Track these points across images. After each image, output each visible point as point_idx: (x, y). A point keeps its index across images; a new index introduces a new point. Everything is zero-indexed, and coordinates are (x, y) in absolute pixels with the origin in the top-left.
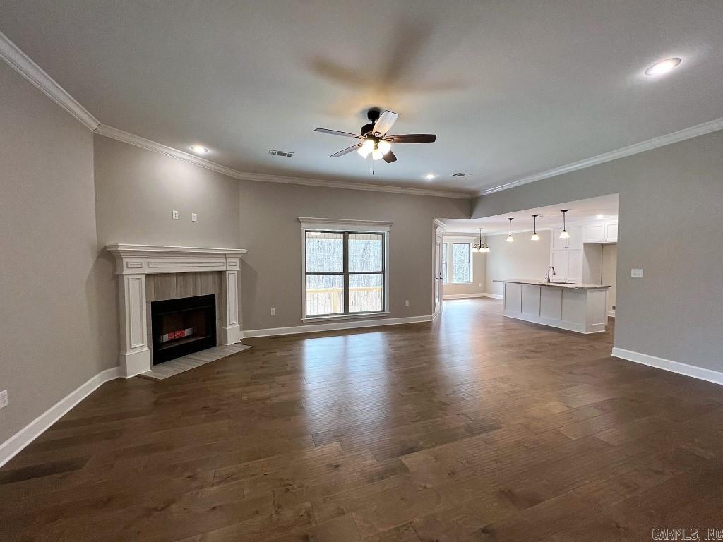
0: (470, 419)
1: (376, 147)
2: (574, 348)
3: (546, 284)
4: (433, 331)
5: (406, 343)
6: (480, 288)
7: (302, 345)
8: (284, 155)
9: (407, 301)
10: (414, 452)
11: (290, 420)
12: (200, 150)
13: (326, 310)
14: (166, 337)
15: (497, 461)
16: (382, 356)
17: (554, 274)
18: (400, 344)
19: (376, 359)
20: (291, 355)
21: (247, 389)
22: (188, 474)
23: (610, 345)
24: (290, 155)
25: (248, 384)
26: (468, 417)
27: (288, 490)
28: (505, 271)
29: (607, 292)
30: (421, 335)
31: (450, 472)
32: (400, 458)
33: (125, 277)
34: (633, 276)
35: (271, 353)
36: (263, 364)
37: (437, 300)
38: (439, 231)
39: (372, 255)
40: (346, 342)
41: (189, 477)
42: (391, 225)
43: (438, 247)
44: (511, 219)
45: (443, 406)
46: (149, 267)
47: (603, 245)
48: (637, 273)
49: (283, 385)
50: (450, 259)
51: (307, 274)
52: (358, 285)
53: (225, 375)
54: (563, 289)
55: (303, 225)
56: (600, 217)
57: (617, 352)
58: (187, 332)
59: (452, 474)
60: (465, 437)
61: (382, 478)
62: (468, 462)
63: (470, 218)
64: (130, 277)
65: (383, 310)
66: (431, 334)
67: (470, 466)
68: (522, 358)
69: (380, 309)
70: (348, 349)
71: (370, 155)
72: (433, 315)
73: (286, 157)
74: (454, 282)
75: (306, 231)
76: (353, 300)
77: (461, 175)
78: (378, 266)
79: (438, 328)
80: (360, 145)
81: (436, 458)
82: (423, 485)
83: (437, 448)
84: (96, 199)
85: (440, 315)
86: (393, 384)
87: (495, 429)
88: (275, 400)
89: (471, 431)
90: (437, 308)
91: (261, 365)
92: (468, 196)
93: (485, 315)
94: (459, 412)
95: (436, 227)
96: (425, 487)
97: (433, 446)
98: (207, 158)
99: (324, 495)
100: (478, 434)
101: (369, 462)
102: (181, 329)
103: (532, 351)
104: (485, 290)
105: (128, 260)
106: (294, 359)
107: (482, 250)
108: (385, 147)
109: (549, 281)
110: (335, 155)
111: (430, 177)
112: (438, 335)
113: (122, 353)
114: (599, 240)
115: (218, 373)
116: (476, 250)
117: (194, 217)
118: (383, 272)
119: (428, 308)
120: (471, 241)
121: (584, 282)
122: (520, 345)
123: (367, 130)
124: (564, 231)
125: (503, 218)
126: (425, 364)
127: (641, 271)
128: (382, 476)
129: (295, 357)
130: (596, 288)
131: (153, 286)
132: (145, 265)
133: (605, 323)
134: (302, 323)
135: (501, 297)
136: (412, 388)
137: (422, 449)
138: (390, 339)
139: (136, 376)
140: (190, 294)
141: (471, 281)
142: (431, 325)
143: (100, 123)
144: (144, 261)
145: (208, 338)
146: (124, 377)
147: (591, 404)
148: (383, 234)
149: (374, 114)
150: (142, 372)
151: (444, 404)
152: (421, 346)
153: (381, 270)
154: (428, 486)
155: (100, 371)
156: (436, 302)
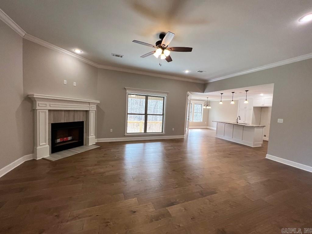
0: (202, 187)
1: (163, 53)
2: (248, 153)
3: (236, 124)
4: (184, 143)
5: (172, 148)
6: (205, 124)
7: (124, 147)
8: (119, 56)
9: (173, 129)
10: (174, 205)
11: (113, 185)
12: (78, 51)
13: (137, 131)
14: (58, 141)
15: (216, 212)
16: (161, 154)
17: (240, 119)
18: (169, 148)
19: (158, 155)
20: (118, 151)
21: (95, 167)
22: (55, 214)
23: (265, 153)
24: (121, 57)
25: (96, 165)
26: (201, 187)
27: (107, 225)
28: (217, 117)
29: (264, 129)
30: (179, 144)
31: (192, 217)
32: (167, 208)
33: (38, 111)
34: (278, 122)
35: (108, 150)
36: (104, 155)
37: (187, 128)
38: (189, 98)
39: (158, 107)
40: (144, 146)
41: (56, 216)
42: (168, 93)
43: (188, 105)
44: (222, 94)
45: (189, 180)
46: (50, 107)
47: (262, 108)
48: (280, 121)
49: (112, 166)
50: (193, 110)
51: (128, 114)
52: (152, 120)
53: (85, 160)
54: (243, 126)
55: (127, 91)
56: (262, 95)
57: (268, 157)
58: (70, 138)
59: (193, 218)
60: (200, 197)
61: (157, 220)
62: (201, 212)
63: (203, 93)
64: (40, 111)
65: (162, 132)
66: (184, 144)
67: (202, 214)
68: (225, 157)
69: (161, 132)
70: (145, 149)
71: (160, 57)
72: (185, 135)
73: (120, 58)
74: (194, 121)
75: (128, 94)
76: (149, 127)
77: (202, 72)
78: (161, 113)
79: (187, 141)
80: (155, 52)
81: (185, 209)
82: (178, 225)
83: (186, 203)
84: (23, 71)
85: (188, 135)
86: (165, 168)
87: (214, 194)
88: (107, 174)
89: (203, 194)
90: (186, 132)
91: (103, 156)
92: (203, 83)
93: (208, 136)
94: (197, 184)
95: (188, 96)
96: (179, 226)
97: (183, 202)
98: (81, 56)
99: (126, 229)
100: (206, 196)
101: (152, 210)
102: (67, 137)
103: (230, 154)
104: (207, 126)
105: (40, 102)
106: (119, 153)
107: (208, 107)
108: (167, 53)
109: (237, 123)
110: (143, 57)
111: (187, 72)
112: (187, 144)
113: (35, 147)
114: (261, 105)
115: (82, 158)
116: (205, 107)
117: (75, 84)
118: (163, 114)
119: (183, 132)
120: (203, 103)
121: (252, 123)
122: (224, 151)
123: (159, 44)
124: (246, 100)
125: (218, 93)
126: (181, 159)
127: (282, 120)
128: (157, 218)
129: (120, 152)
130: (259, 126)
131: (52, 116)
132: (48, 105)
133: (262, 142)
134: (125, 136)
135: (215, 129)
136: (174, 170)
137: (178, 203)
138: (164, 145)
139: (42, 159)
140: (71, 120)
141: (202, 121)
142: (183, 140)
143: (26, 33)
144: (48, 103)
145: (80, 141)
146: (36, 159)
147: (259, 182)
148: (164, 98)
149: (162, 36)
150: (45, 157)
151: (189, 179)
152: (179, 150)
153: (162, 114)
154: (181, 225)
155: (23, 156)
156: (186, 129)
